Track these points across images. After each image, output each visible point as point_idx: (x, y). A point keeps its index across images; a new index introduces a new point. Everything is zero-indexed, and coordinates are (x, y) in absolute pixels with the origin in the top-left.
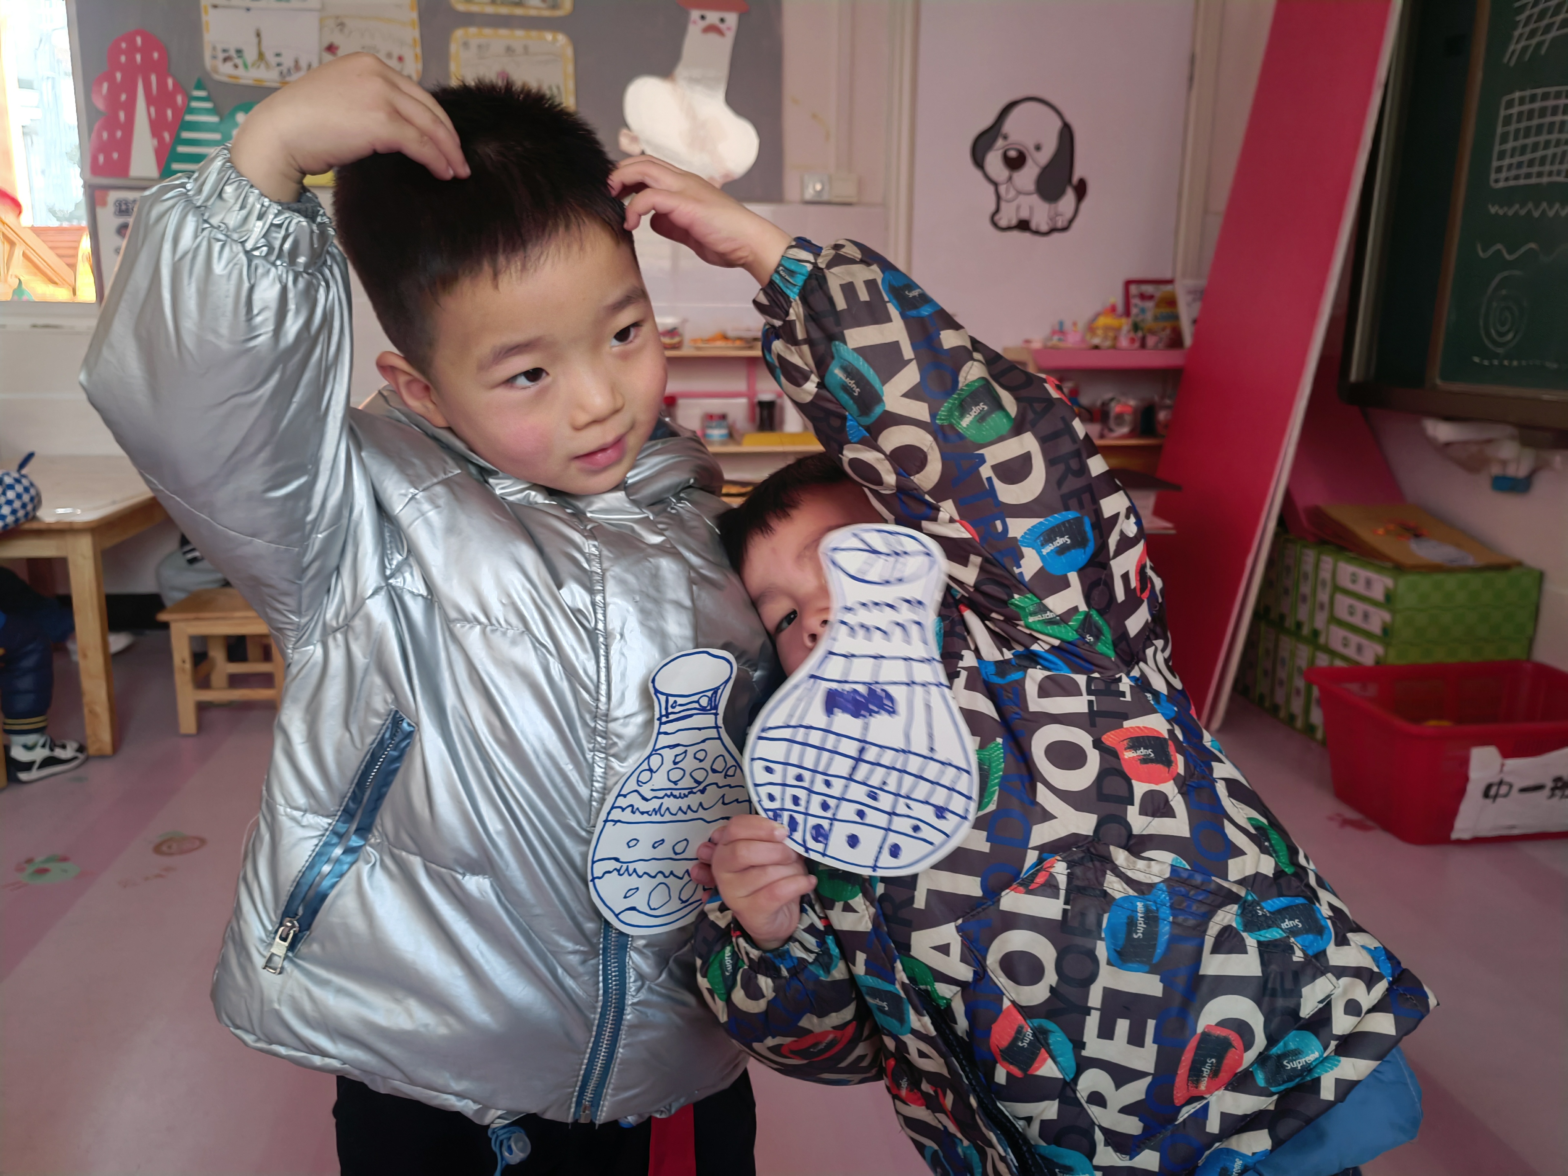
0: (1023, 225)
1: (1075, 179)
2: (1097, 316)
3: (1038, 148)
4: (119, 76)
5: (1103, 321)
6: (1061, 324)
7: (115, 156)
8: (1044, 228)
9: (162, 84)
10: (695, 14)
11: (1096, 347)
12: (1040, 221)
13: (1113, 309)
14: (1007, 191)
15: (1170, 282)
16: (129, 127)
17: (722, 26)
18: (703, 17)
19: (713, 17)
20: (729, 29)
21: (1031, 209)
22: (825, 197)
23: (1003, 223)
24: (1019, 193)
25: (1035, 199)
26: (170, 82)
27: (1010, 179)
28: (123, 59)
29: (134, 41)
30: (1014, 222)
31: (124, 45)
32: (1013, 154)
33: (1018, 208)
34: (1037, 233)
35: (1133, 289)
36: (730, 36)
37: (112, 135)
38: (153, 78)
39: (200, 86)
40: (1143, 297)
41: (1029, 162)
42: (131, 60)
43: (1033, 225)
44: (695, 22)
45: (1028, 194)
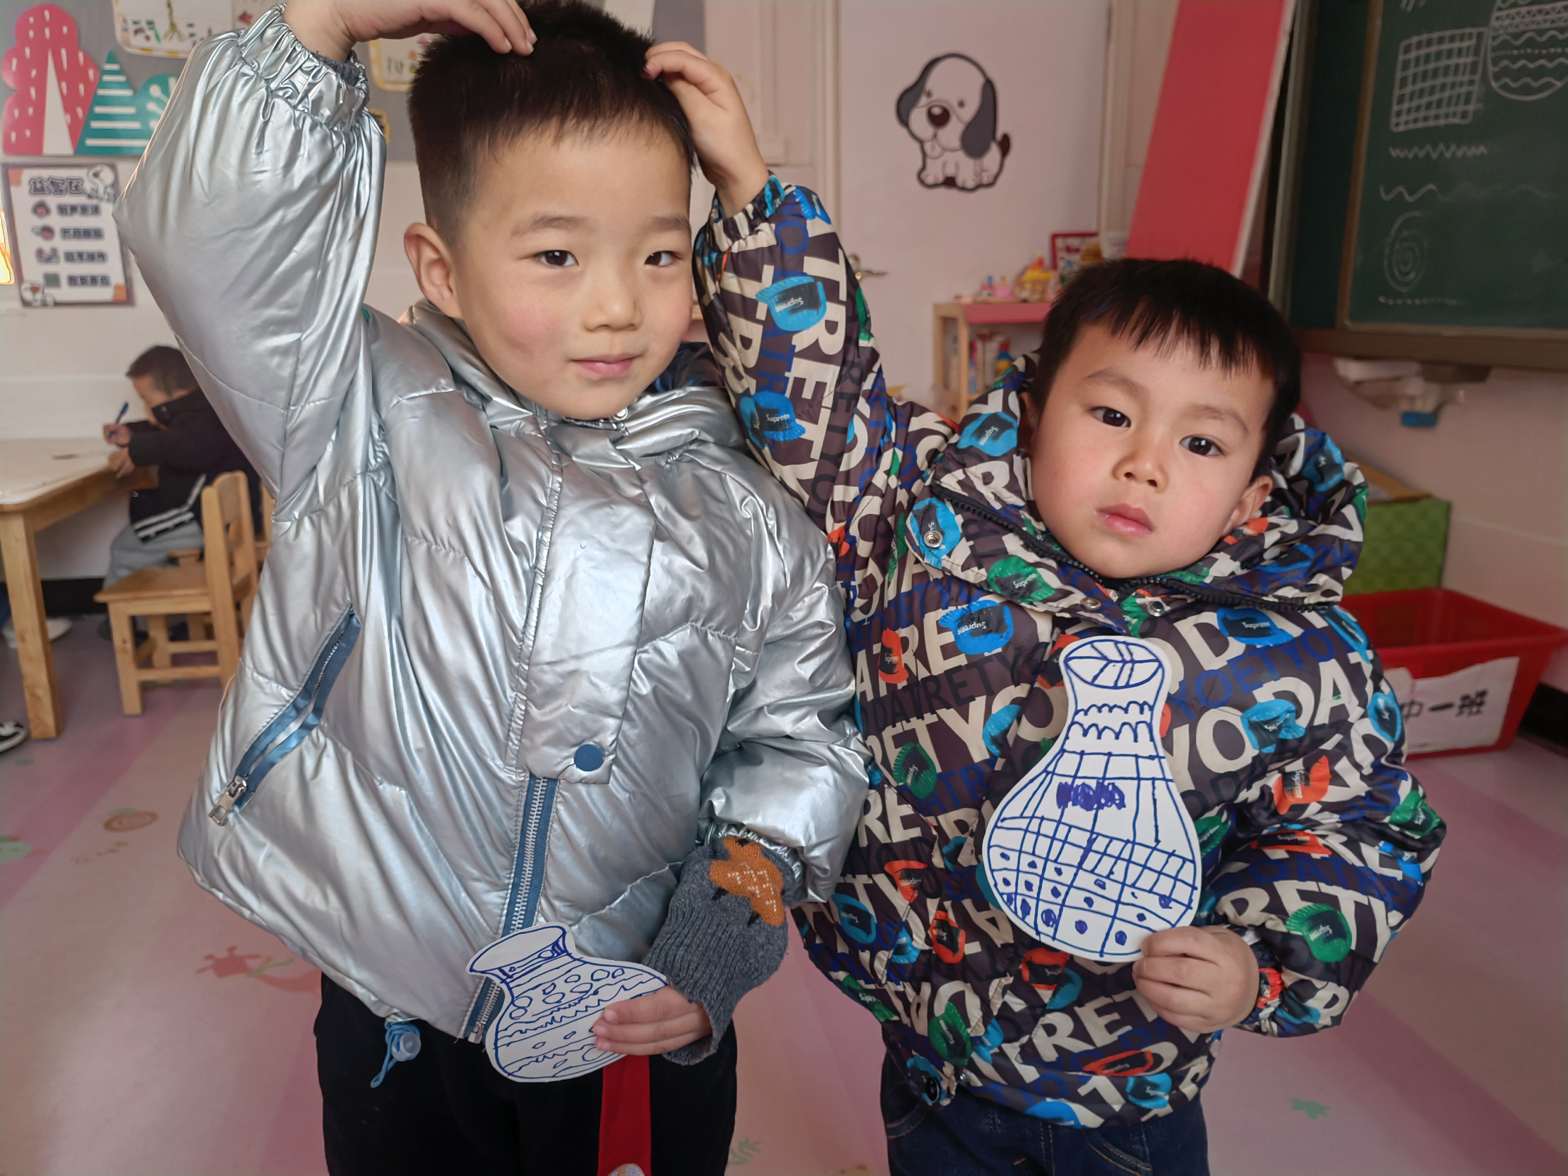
0: (950, 182)
1: (999, 135)
2: (1025, 269)
3: (961, 104)
5: (1031, 275)
6: (990, 278)
7: (28, 135)
8: (970, 184)
11: (1025, 301)
12: (966, 177)
13: (1040, 263)
15: (1093, 235)
21: (957, 166)
23: (930, 180)
24: (945, 150)
25: (961, 156)
26: (81, 54)
27: (935, 136)
30: (941, 179)
32: (937, 111)
33: (944, 165)
34: (963, 189)
35: (1060, 242)
39: (111, 59)
40: (1069, 250)
41: (953, 118)
43: (959, 181)
45: (954, 150)
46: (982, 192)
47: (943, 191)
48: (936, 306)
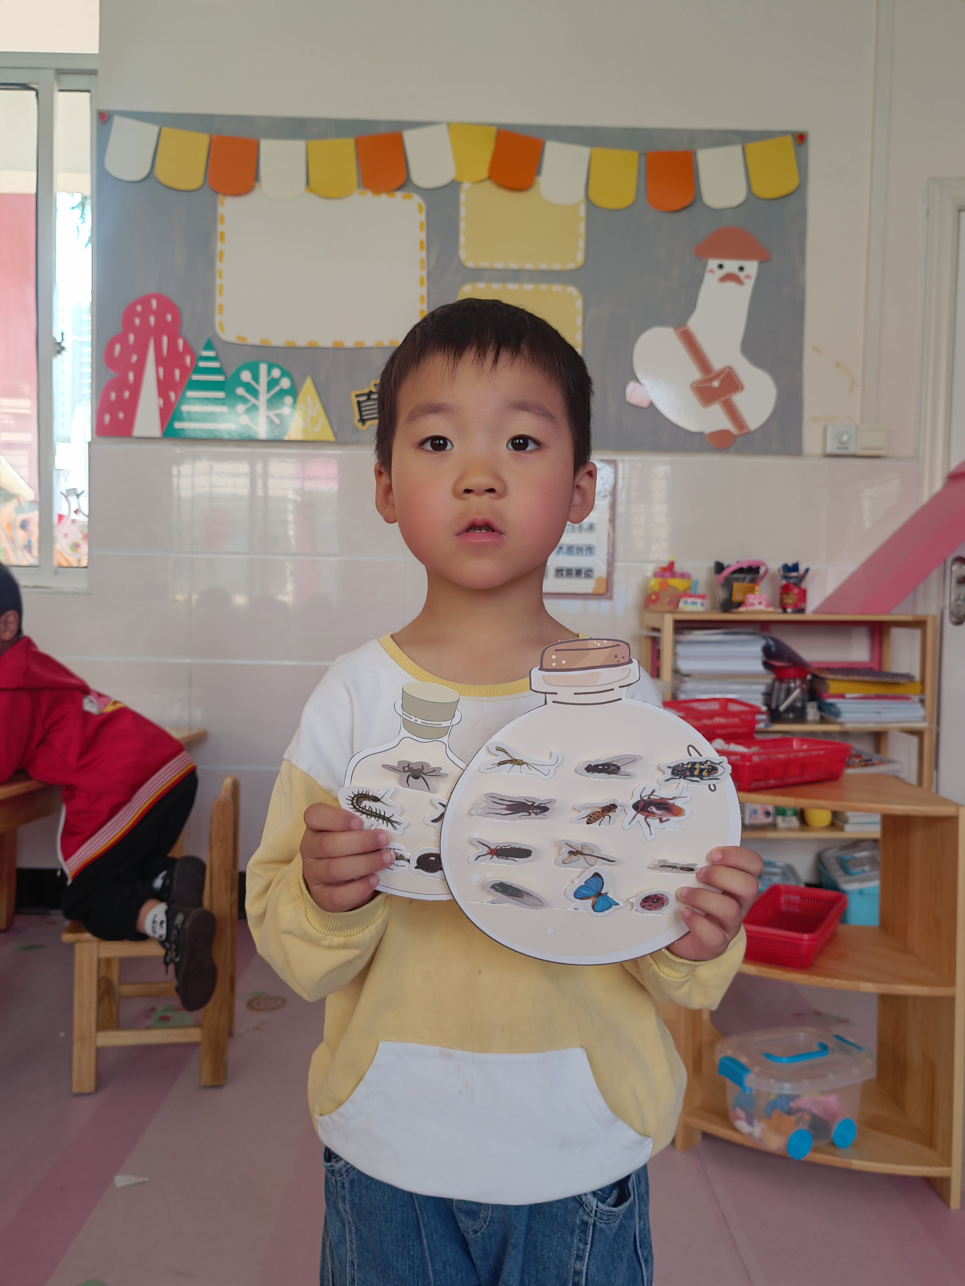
4: (131, 338)
7: (121, 415)
9: (172, 344)
10: (713, 263)
16: (136, 389)
17: (742, 275)
18: (721, 266)
19: (731, 266)
20: (748, 277)
22: (852, 450)
26: (181, 343)
28: (137, 321)
29: (150, 304)
31: (139, 308)
36: (749, 285)
37: (120, 395)
38: (165, 340)
39: (209, 346)
42: (145, 321)
44: (712, 271)
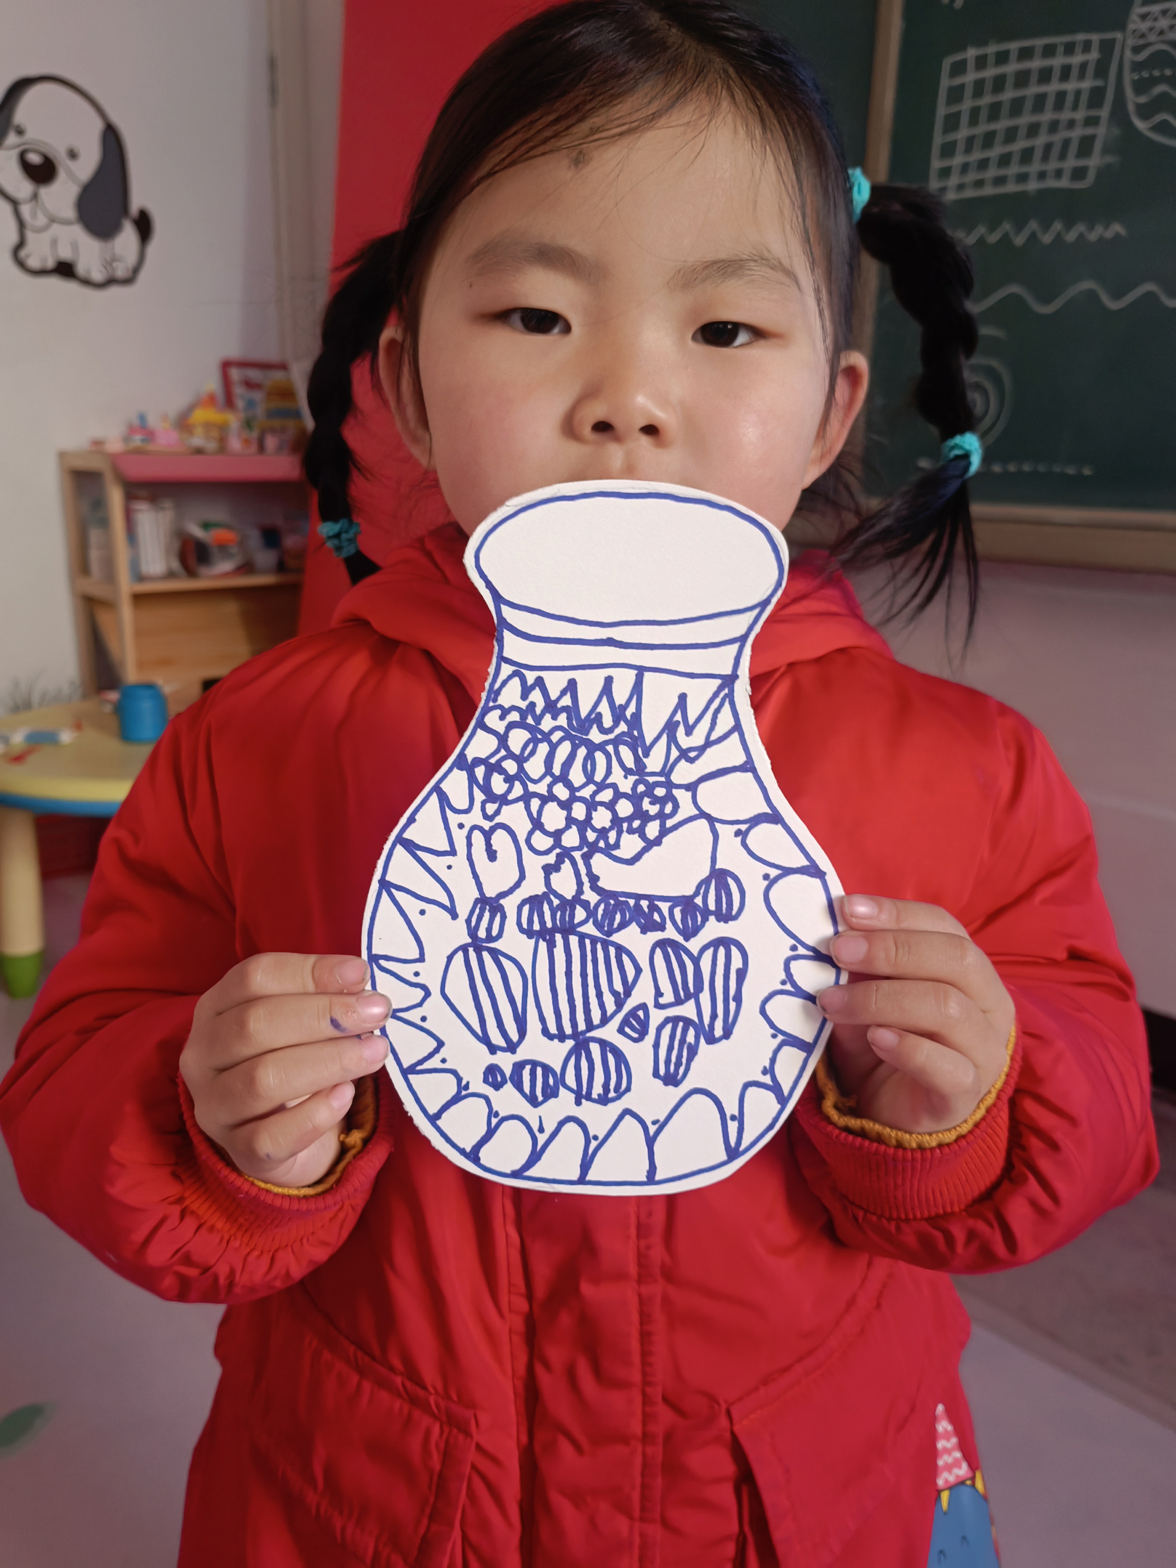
0: (65, 270)
1: (134, 209)
2: (191, 408)
3: (73, 155)
5: (201, 415)
6: (142, 418)
8: (98, 276)
11: (199, 451)
12: (90, 264)
13: (211, 400)
14: (34, 215)
15: (283, 366)
21: (75, 246)
23: (34, 263)
24: (53, 220)
25: (78, 232)
27: (35, 196)
30: (50, 264)
32: (34, 158)
33: (54, 242)
34: (87, 282)
35: (235, 374)
40: (249, 385)
41: (62, 174)
43: (80, 271)
45: (66, 222)
46: (114, 291)
47: (56, 283)
48: (62, 455)
